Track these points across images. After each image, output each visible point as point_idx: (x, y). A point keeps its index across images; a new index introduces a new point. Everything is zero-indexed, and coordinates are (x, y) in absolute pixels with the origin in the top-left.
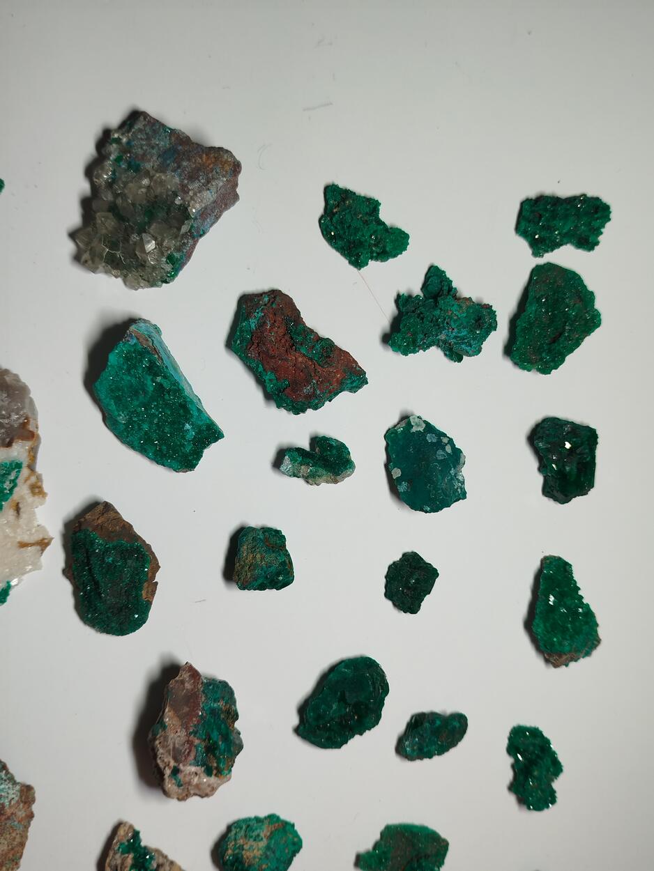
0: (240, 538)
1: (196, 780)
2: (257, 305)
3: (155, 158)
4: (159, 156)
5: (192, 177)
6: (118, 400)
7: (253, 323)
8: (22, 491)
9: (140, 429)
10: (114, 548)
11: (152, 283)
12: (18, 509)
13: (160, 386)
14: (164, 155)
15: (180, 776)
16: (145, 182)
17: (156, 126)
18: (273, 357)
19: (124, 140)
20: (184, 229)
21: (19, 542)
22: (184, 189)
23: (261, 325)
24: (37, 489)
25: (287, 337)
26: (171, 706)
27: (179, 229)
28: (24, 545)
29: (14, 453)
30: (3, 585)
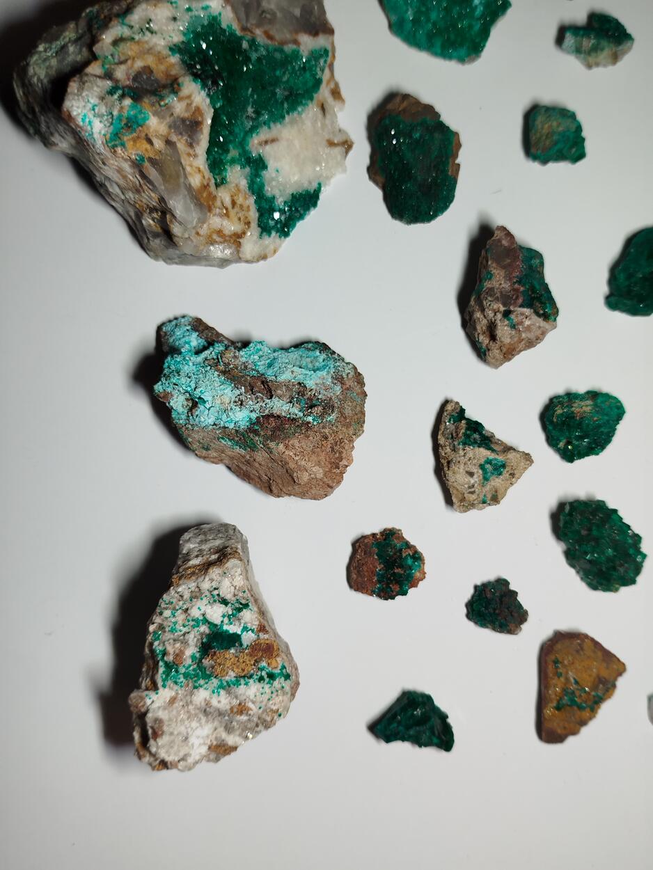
1: (527, 323)
8: (324, 92)
10: (420, 125)
12: (322, 107)
15: (512, 316)
21: (328, 141)
24: (336, 94)
26: (493, 259)
28: (331, 144)
29: (321, 41)
30: (315, 185)
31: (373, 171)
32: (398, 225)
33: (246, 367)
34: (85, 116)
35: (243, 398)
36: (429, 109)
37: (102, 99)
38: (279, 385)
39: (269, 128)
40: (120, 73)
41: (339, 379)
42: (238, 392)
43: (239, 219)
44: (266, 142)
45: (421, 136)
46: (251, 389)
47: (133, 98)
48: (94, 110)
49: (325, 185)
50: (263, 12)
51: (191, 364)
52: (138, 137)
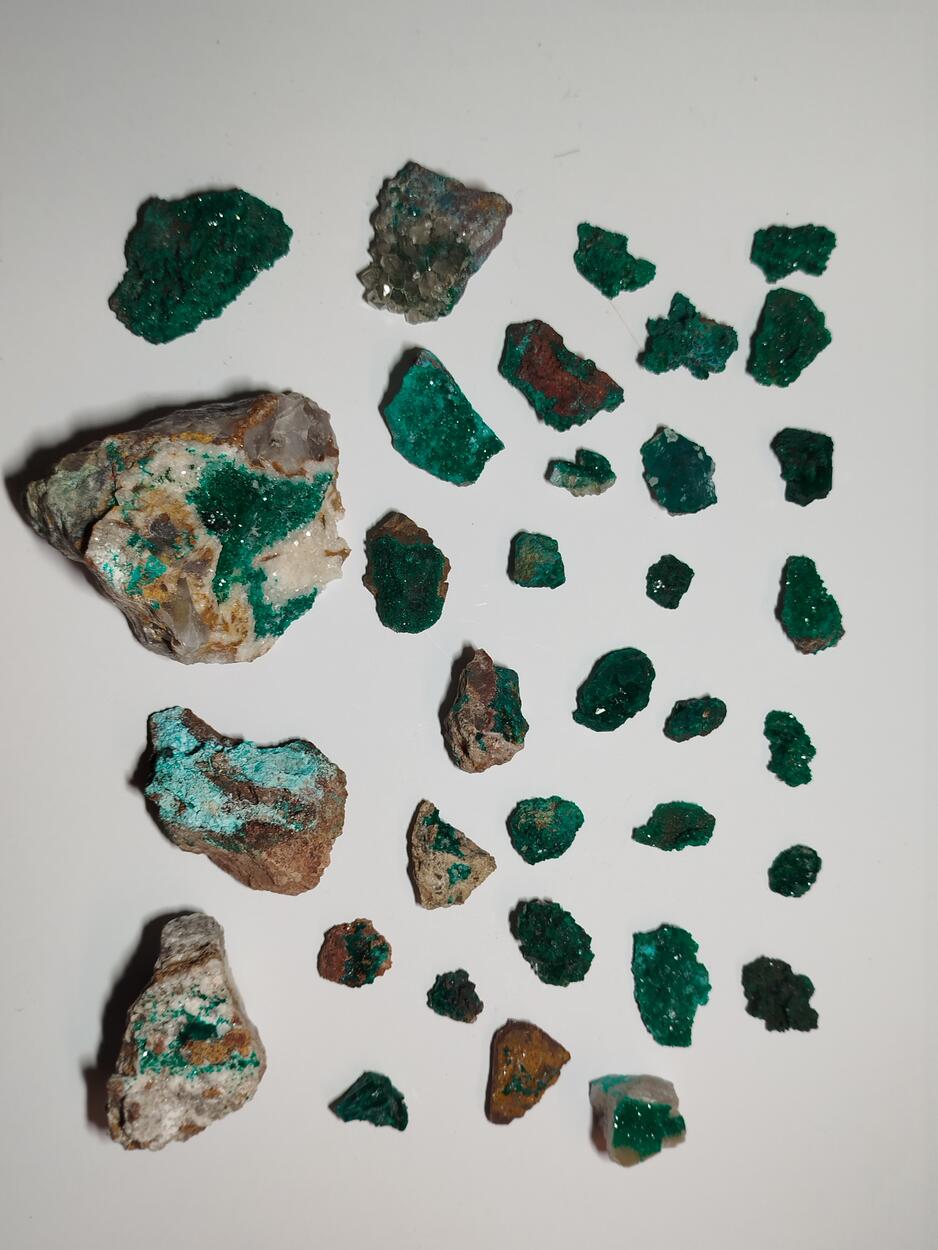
0: (519, 540)
1: (497, 745)
2: (524, 334)
3: (433, 204)
4: (437, 202)
5: (471, 218)
6: (409, 419)
7: (520, 349)
8: (327, 505)
9: (428, 446)
10: (414, 549)
11: (430, 317)
12: (323, 521)
13: (451, 403)
14: (442, 200)
15: (484, 740)
16: (428, 224)
17: (429, 177)
18: (542, 378)
19: (403, 189)
20: (465, 265)
21: (326, 551)
22: (464, 228)
23: (530, 349)
24: (337, 504)
25: (554, 359)
26: (471, 683)
27: (460, 265)
28: (329, 554)
29: (326, 466)
30: (312, 591)
31: (367, 580)
32: (389, 632)
33: (234, 771)
34: (106, 565)
35: (230, 805)
36: (423, 533)
37: (123, 548)
38: (265, 792)
39: (271, 546)
40: (139, 520)
41: (322, 782)
42: (226, 799)
43: (238, 631)
44: (268, 558)
45: (414, 561)
46: (239, 795)
47: (151, 550)
48: (115, 559)
49: (322, 589)
50: (273, 440)
51: (182, 768)
52: (155, 587)
